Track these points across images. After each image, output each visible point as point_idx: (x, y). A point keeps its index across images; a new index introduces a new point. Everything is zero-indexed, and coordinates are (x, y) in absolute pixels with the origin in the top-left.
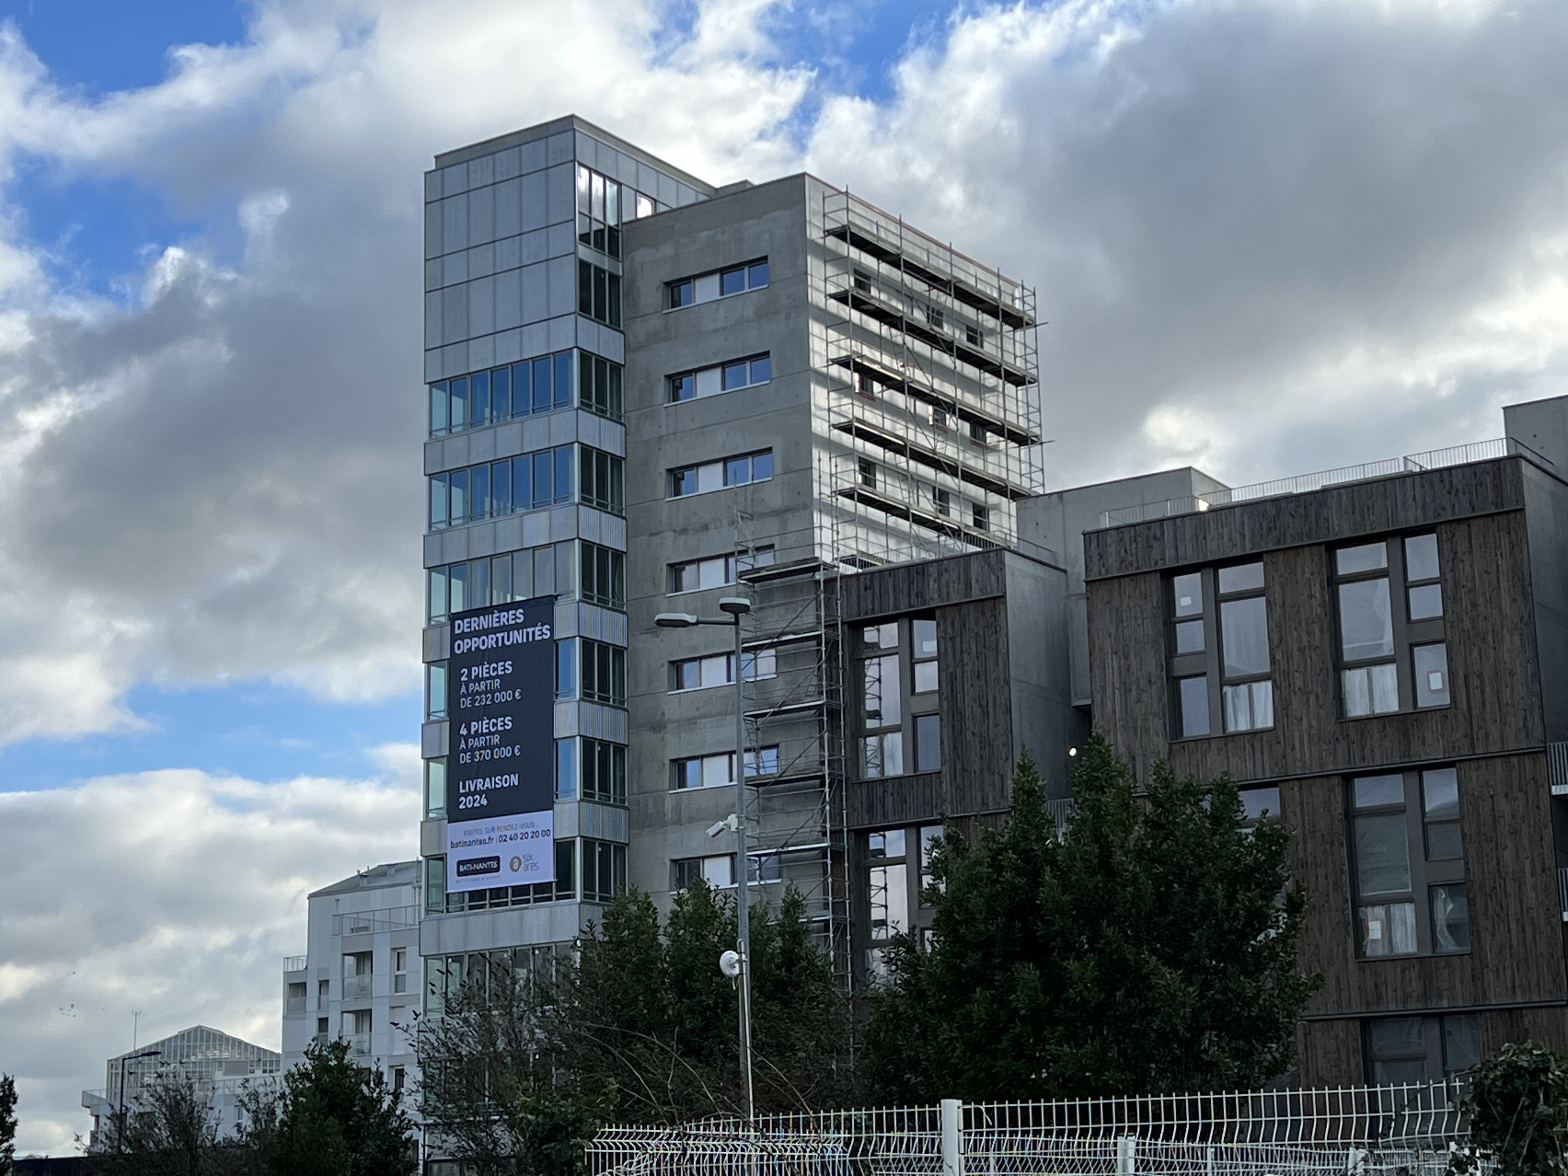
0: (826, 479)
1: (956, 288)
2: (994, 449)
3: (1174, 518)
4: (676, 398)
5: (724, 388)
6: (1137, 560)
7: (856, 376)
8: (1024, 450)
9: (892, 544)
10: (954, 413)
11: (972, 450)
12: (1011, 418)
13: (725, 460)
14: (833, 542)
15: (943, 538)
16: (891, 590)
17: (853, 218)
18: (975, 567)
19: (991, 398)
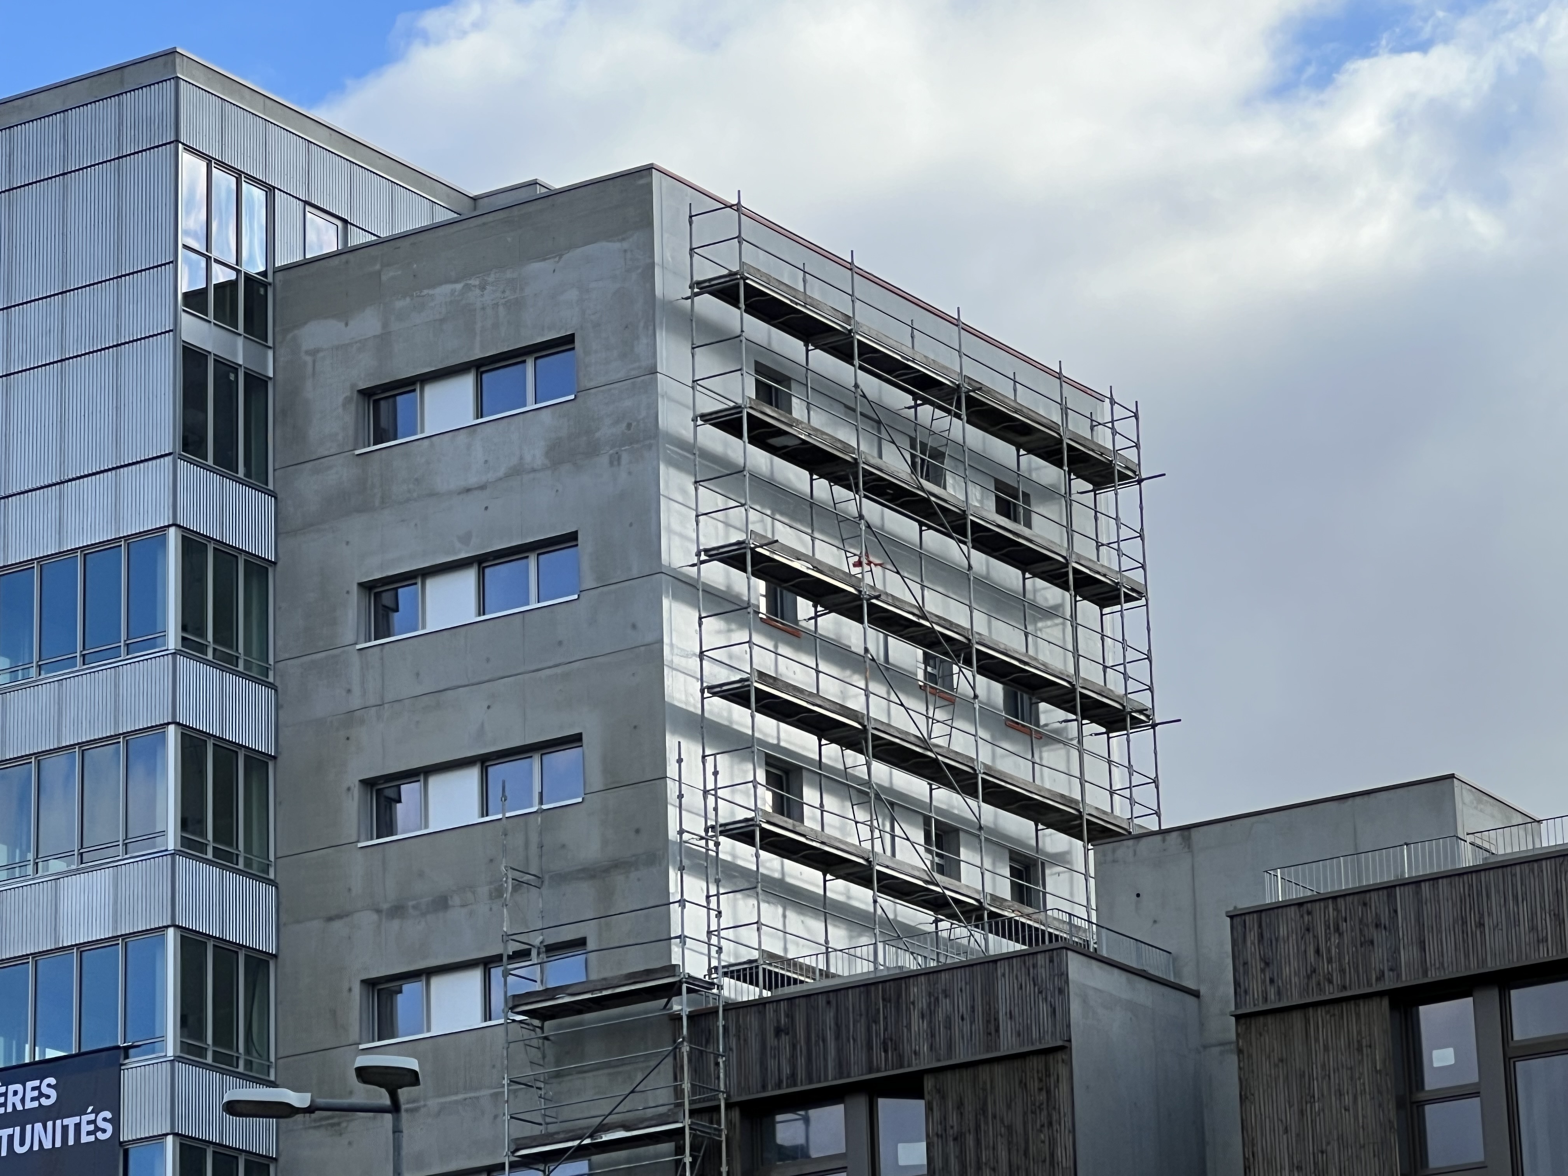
0: (693, 799)
1: (971, 401)
2: (1053, 738)
3: (1417, 883)
4: (382, 628)
5: (482, 610)
6: (1342, 971)
7: (761, 586)
8: (1118, 740)
9: (839, 936)
10: (968, 662)
11: (1007, 738)
12: (1091, 673)
13: (484, 761)
14: (709, 933)
15: (945, 925)
16: (830, 1036)
17: (751, 256)
18: (1005, 988)
19: (1051, 630)
